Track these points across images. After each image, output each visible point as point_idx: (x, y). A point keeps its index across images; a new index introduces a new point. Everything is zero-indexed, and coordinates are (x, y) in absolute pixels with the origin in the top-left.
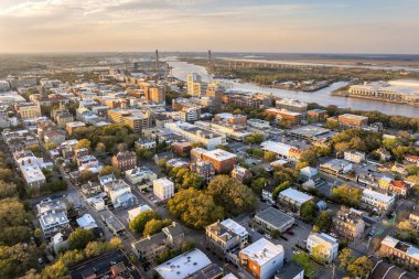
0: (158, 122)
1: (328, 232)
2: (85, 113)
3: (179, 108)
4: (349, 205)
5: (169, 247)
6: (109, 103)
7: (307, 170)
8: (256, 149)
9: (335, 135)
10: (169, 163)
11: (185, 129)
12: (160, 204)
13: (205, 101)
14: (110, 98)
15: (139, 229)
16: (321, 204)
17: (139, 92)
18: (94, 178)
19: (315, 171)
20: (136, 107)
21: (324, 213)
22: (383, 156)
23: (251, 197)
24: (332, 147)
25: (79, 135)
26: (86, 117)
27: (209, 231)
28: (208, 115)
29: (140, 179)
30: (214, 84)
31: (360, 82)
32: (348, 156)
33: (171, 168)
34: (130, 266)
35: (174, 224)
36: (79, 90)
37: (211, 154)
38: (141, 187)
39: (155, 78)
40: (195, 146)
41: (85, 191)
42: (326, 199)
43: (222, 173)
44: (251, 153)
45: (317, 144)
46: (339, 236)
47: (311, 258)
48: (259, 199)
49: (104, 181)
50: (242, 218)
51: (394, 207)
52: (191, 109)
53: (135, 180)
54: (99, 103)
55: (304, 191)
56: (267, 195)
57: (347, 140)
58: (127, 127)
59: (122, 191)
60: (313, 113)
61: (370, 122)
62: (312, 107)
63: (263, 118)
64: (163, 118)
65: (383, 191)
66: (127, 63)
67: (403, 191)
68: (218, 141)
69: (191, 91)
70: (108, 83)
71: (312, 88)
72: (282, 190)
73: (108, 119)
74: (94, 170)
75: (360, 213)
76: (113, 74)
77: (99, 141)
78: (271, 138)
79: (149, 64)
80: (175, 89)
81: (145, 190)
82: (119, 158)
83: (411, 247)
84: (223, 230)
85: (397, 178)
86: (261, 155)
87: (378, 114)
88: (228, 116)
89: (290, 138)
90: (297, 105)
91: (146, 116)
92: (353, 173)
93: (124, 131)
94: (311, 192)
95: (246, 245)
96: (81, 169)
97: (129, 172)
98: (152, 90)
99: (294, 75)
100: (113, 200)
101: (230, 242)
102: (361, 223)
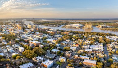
0: (21, 34)
1: (64, 57)
2: (4, 31)
3: (26, 31)
4: (68, 50)
5: (22, 62)
6: (10, 30)
7: (58, 45)
8: (45, 40)
9: (63, 36)
10: (23, 44)
11: (27, 36)
12: (20, 53)
13: (32, 30)
14: (10, 28)
15: (15, 58)
16: (61, 51)
17: (17, 27)
18: (5, 45)
19: (59, 44)
20: (16, 30)
21: (62, 53)
22: (74, 40)
23: (44, 51)
24: (63, 39)
25: (3, 36)
26: (5, 32)
27: (33, 59)
28: (33, 33)
29: (16, 47)
30: (34, 26)
31: (68, 24)
32: (66, 40)
33: (24, 45)
34: (11, 65)
35: (24, 57)
36: (4, 26)
37: (34, 42)
38: (16, 49)
39: (21, 24)
40: (30, 40)
41: (3, 48)
42: (63, 50)
43: (36, 46)
44: (44, 42)
45: (59, 39)
46: (66, 57)
47: (60, 62)
48: (46, 52)
49: (7, 46)
50: (42, 56)
51: (77, 49)
52: (29, 31)
53: (15, 47)
54: (8, 29)
55: (57, 49)
56: (48, 51)
57: (66, 37)
58: (13, 35)
59: (11, 49)
60: (58, 32)
61: (70, 33)
62: (58, 30)
63: (47, 33)
64: (22, 33)
65: (74, 47)
66: (14, 21)
67: (78, 46)
68: (36, 39)
69: (29, 27)
70: (10, 25)
71: (58, 26)
72: (52, 49)
73: (9, 33)
74: (5, 44)
75: (70, 52)
76: (11, 23)
77: (7, 38)
78: (49, 38)
79: (19, 21)
80: (25, 27)
81: (17, 49)
82: (11, 42)
83: (80, 56)
84: (37, 59)
85: (77, 44)
86: (46, 42)
87: (72, 31)
88: (38, 33)
89: (53, 38)
90: (54, 30)
91: (18, 33)
92: (68, 44)
93: (13, 36)
94: (59, 49)
95: (43, 62)
96: (2, 43)
97: (13, 45)
98: (20, 27)
99: (53, 23)
100: (9, 51)
101: (39, 61)
102: (71, 54)
